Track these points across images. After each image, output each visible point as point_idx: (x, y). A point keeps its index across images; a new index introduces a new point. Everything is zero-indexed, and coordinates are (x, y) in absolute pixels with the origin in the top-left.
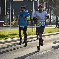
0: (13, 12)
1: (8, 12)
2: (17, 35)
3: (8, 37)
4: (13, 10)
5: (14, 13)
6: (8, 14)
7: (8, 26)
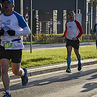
0: (37, 16)
1: (27, 15)
2: (44, 61)
3: (26, 66)
4: (37, 11)
5: (39, 17)
6: (27, 19)
7: (27, 43)
